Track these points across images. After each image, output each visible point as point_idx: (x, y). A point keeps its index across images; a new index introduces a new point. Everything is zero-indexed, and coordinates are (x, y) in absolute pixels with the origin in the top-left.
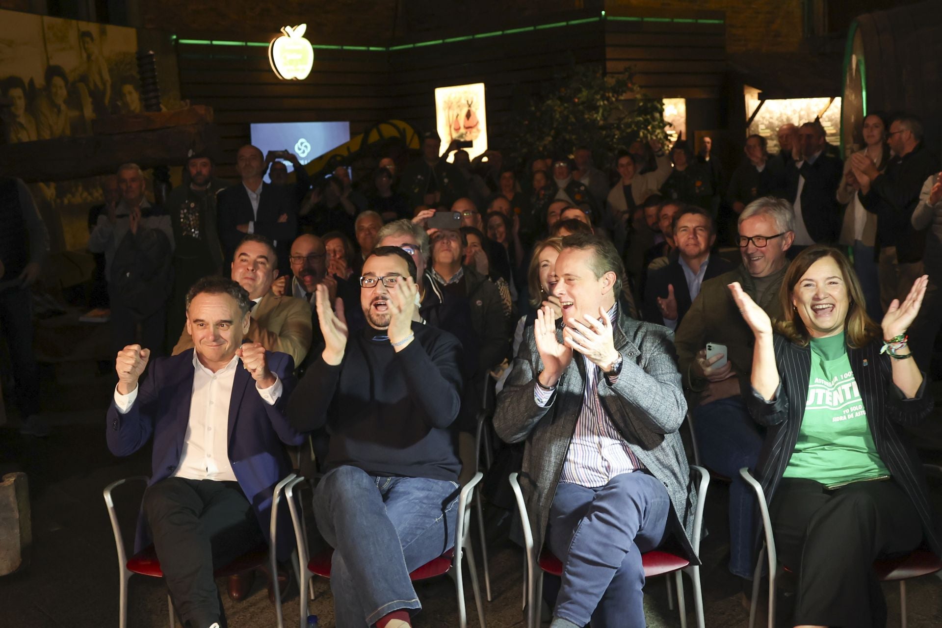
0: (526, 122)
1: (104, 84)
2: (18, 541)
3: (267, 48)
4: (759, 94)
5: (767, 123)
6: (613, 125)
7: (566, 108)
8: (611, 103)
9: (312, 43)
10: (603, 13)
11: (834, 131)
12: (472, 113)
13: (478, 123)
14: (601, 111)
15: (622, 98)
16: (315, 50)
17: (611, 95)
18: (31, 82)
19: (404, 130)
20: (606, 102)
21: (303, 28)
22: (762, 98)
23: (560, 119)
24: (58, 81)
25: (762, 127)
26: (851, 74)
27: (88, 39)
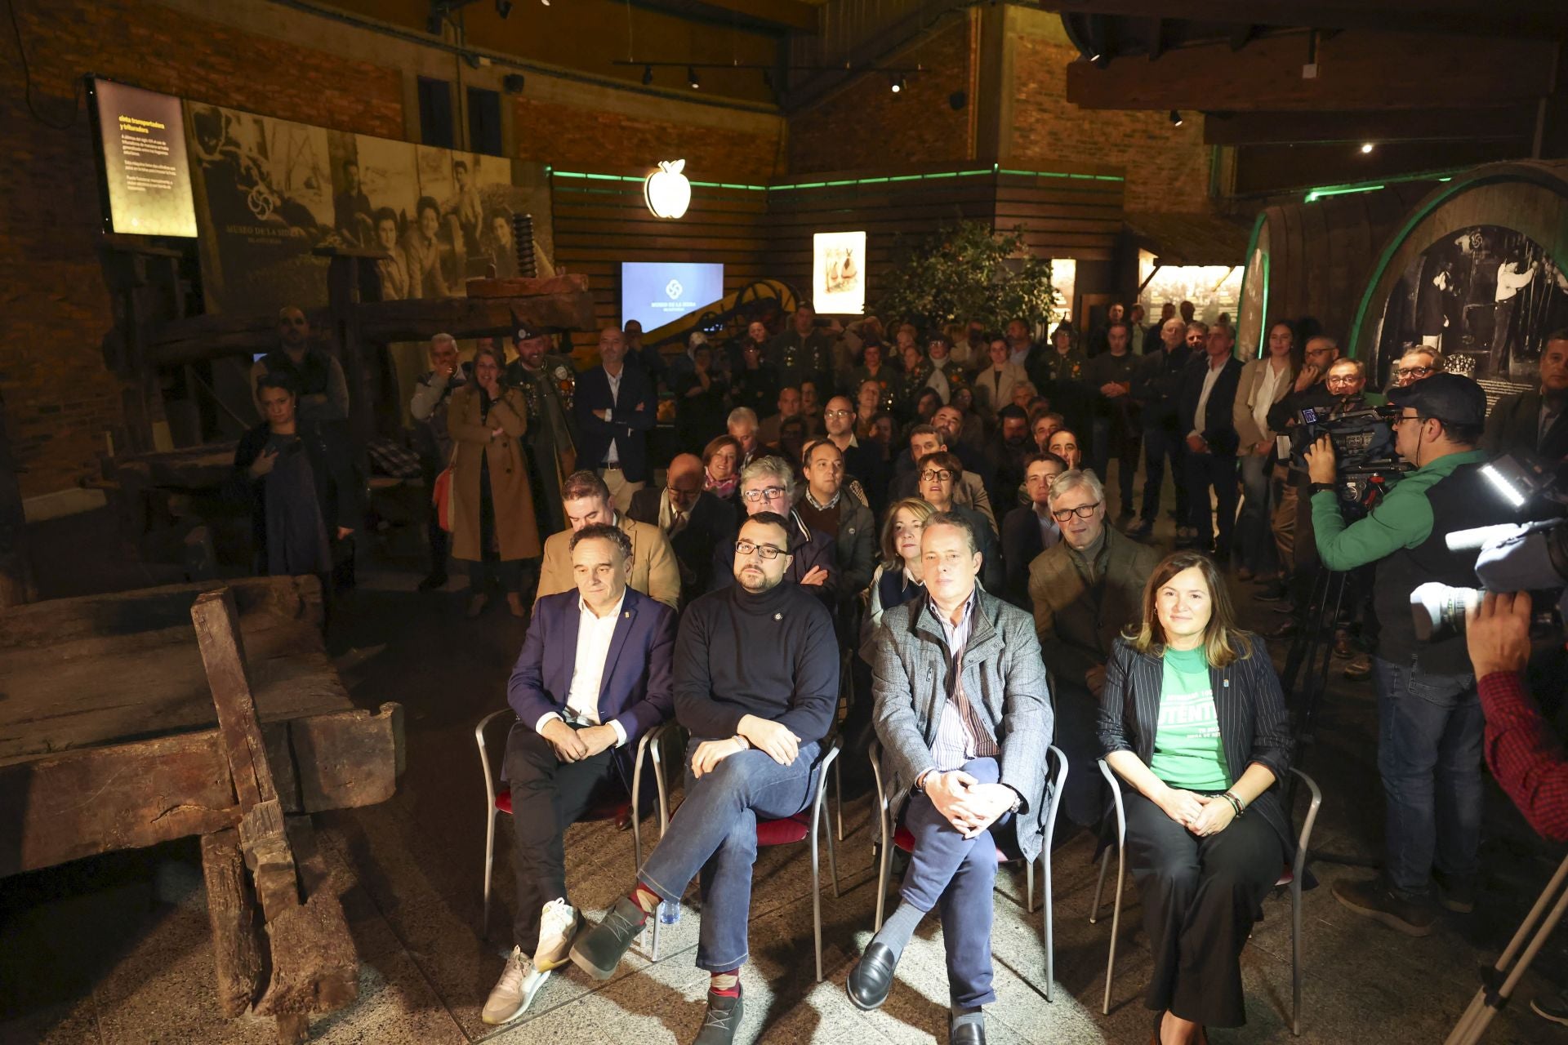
0: (907, 277)
1: (476, 217)
2: (393, 771)
3: (641, 184)
4: (1155, 260)
5: (1160, 289)
6: (997, 285)
7: (949, 266)
8: (997, 263)
9: (690, 180)
10: (996, 165)
11: (1231, 302)
12: (851, 262)
13: (856, 273)
14: (986, 272)
15: (1009, 257)
16: (693, 188)
17: (997, 255)
18: (403, 214)
19: (780, 291)
20: (992, 262)
21: (681, 163)
22: (1158, 264)
23: (942, 278)
24: (430, 213)
25: (1154, 294)
26: (1254, 269)
27: (461, 170)
